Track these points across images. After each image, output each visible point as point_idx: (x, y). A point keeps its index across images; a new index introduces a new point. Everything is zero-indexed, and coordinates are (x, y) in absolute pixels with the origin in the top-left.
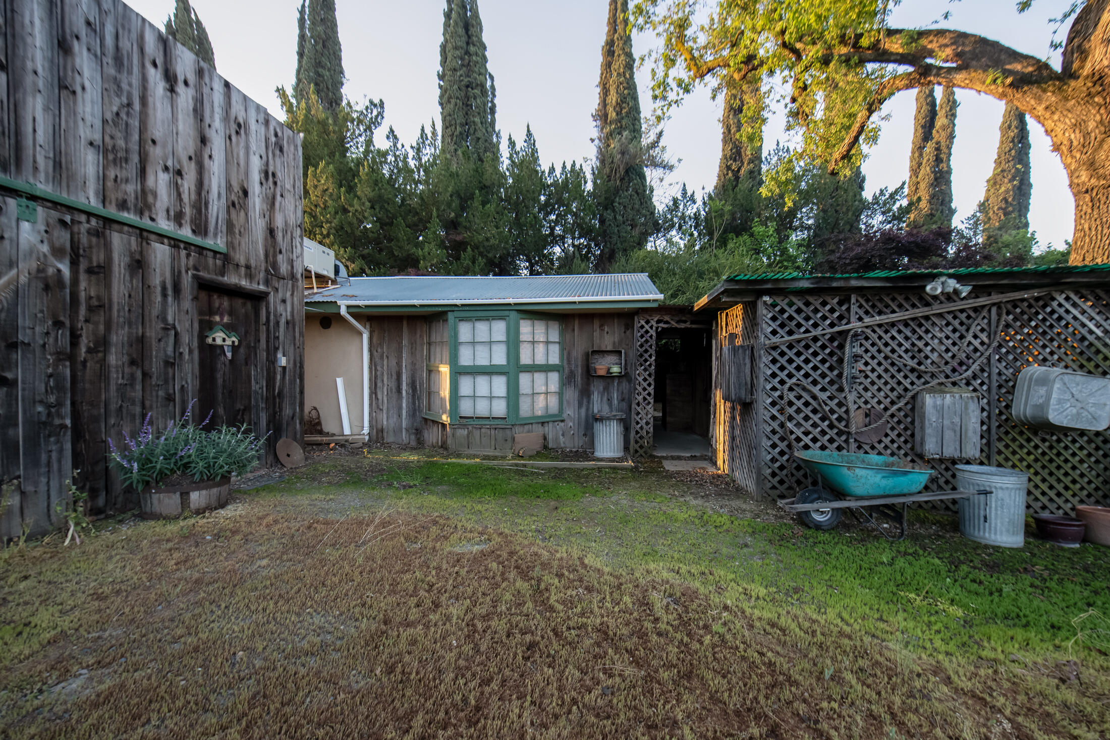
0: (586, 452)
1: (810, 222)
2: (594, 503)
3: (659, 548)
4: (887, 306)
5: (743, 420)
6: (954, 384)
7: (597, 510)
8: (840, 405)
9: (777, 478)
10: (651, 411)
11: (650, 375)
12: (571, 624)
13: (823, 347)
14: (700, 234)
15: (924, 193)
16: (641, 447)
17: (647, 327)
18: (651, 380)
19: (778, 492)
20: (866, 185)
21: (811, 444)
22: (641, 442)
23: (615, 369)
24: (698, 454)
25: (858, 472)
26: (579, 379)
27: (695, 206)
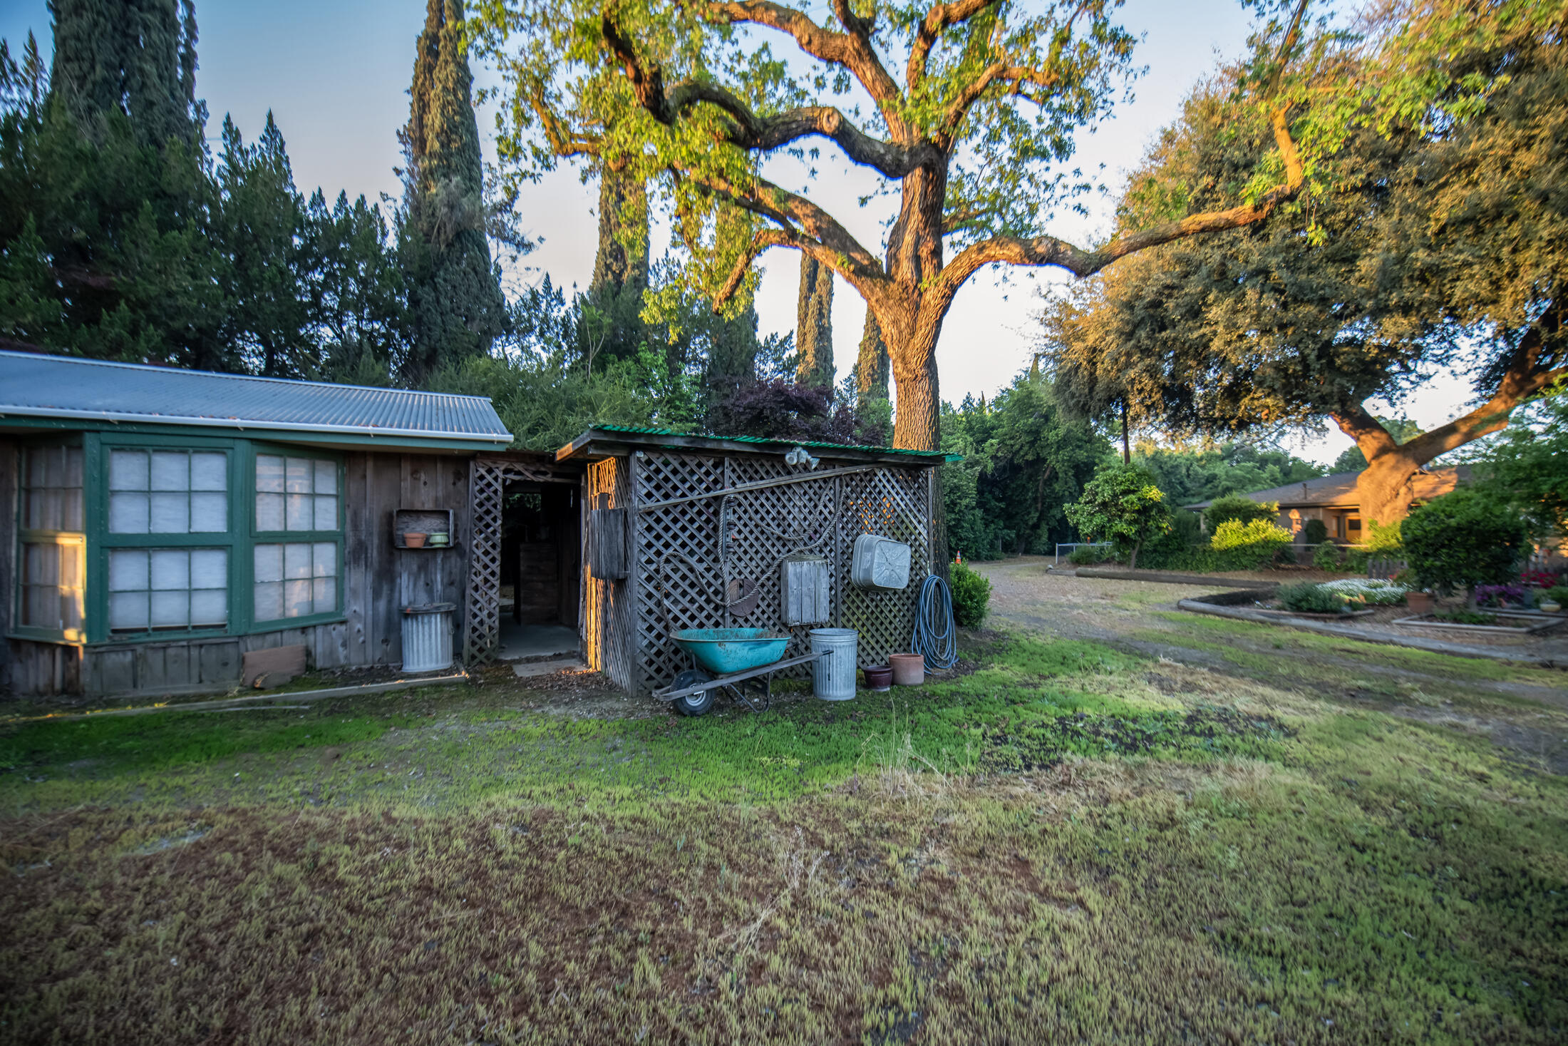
0: (390, 667)
1: (705, 356)
2: (408, 738)
3: (505, 776)
4: (757, 472)
5: (617, 601)
6: (811, 551)
7: (410, 746)
8: (716, 577)
9: (654, 667)
10: (496, 597)
11: (494, 546)
12: (374, 892)
13: (700, 513)
14: (570, 348)
15: (810, 347)
16: (481, 650)
17: (489, 478)
18: (496, 553)
19: (654, 683)
20: (760, 325)
21: (688, 622)
22: (480, 643)
23: (439, 538)
24: (564, 651)
25: (729, 647)
26: (374, 554)
27: (563, 309)
